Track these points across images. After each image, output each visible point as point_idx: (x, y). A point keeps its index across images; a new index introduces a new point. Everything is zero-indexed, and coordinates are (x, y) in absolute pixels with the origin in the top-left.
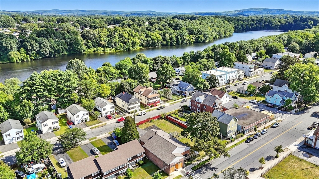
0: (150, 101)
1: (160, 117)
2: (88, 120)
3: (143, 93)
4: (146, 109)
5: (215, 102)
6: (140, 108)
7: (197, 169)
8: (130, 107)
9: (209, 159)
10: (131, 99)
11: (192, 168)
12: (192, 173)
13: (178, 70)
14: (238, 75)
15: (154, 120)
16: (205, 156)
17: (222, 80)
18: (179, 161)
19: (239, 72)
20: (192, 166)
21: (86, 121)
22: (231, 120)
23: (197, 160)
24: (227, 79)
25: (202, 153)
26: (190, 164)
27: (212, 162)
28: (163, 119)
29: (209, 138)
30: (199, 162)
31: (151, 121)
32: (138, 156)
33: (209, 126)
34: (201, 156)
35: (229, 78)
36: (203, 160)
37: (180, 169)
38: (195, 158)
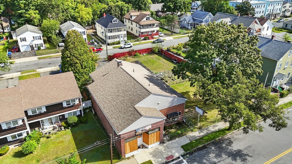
0: (143, 30)
1: (150, 51)
2: (42, 48)
3: (134, 19)
4: (136, 41)
5: (250, 26)
6: (126, 39)
7: (195, 151)
8: (109, 34)
9: (229, 129)
10: (112, 22)
11: (182, 147)
12: (182, 158)
13: (196, 4)
14: (283, 10)
15: (141, 55)
16: (219, 121)
17: (259, 12)
18: (150, 127)
19: (285, 5)
20: (184, 140)
21: (39, 49)
22: (286, 52)
23: (200, 128)
24: (267, 13)
25: (213, 114)
26: (180, 135)
27: (236, 137)
28: (156, 54)
29: (236, 80)
30: (202, 134)
31: (135, 55)
32: (65, 105)
33: (237, 54)
34: (212, 119)
35: (269, 11)
36: (213, 130)
37: (154, 145)
38: (195, 124)
